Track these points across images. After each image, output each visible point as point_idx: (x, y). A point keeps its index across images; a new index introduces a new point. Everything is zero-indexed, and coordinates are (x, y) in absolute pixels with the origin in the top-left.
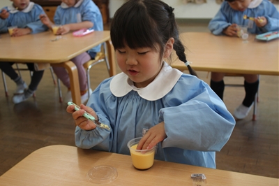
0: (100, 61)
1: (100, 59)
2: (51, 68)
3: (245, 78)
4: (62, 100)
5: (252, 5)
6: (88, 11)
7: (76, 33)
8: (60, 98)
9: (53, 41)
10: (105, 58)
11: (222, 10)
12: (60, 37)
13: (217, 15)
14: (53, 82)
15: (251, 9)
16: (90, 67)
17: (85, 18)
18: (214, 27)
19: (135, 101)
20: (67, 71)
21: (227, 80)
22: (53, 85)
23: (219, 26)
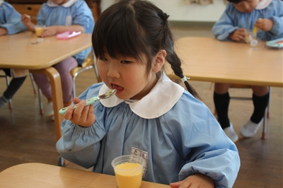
0: (87, 68)
1: (88, 65)
2: (31, 74)
3: (254, 90)
4: (43, 112)
5: (261, 6)
6: (82, 14)
7: (60, 36)
8: (41, 110)
9: (33, 44)
10: (93, 65)
11: (227, 12)
12: (42, 39)
13: (221, 18)
14: (33, 92)
15: (259, 11)
16: (76, 74)
17: (76, 22)
18: (219, 31)
19: (126, 115)
20: (49, 80)
21: (233, 92)
22: (33, 95)
23: (224, 31)
